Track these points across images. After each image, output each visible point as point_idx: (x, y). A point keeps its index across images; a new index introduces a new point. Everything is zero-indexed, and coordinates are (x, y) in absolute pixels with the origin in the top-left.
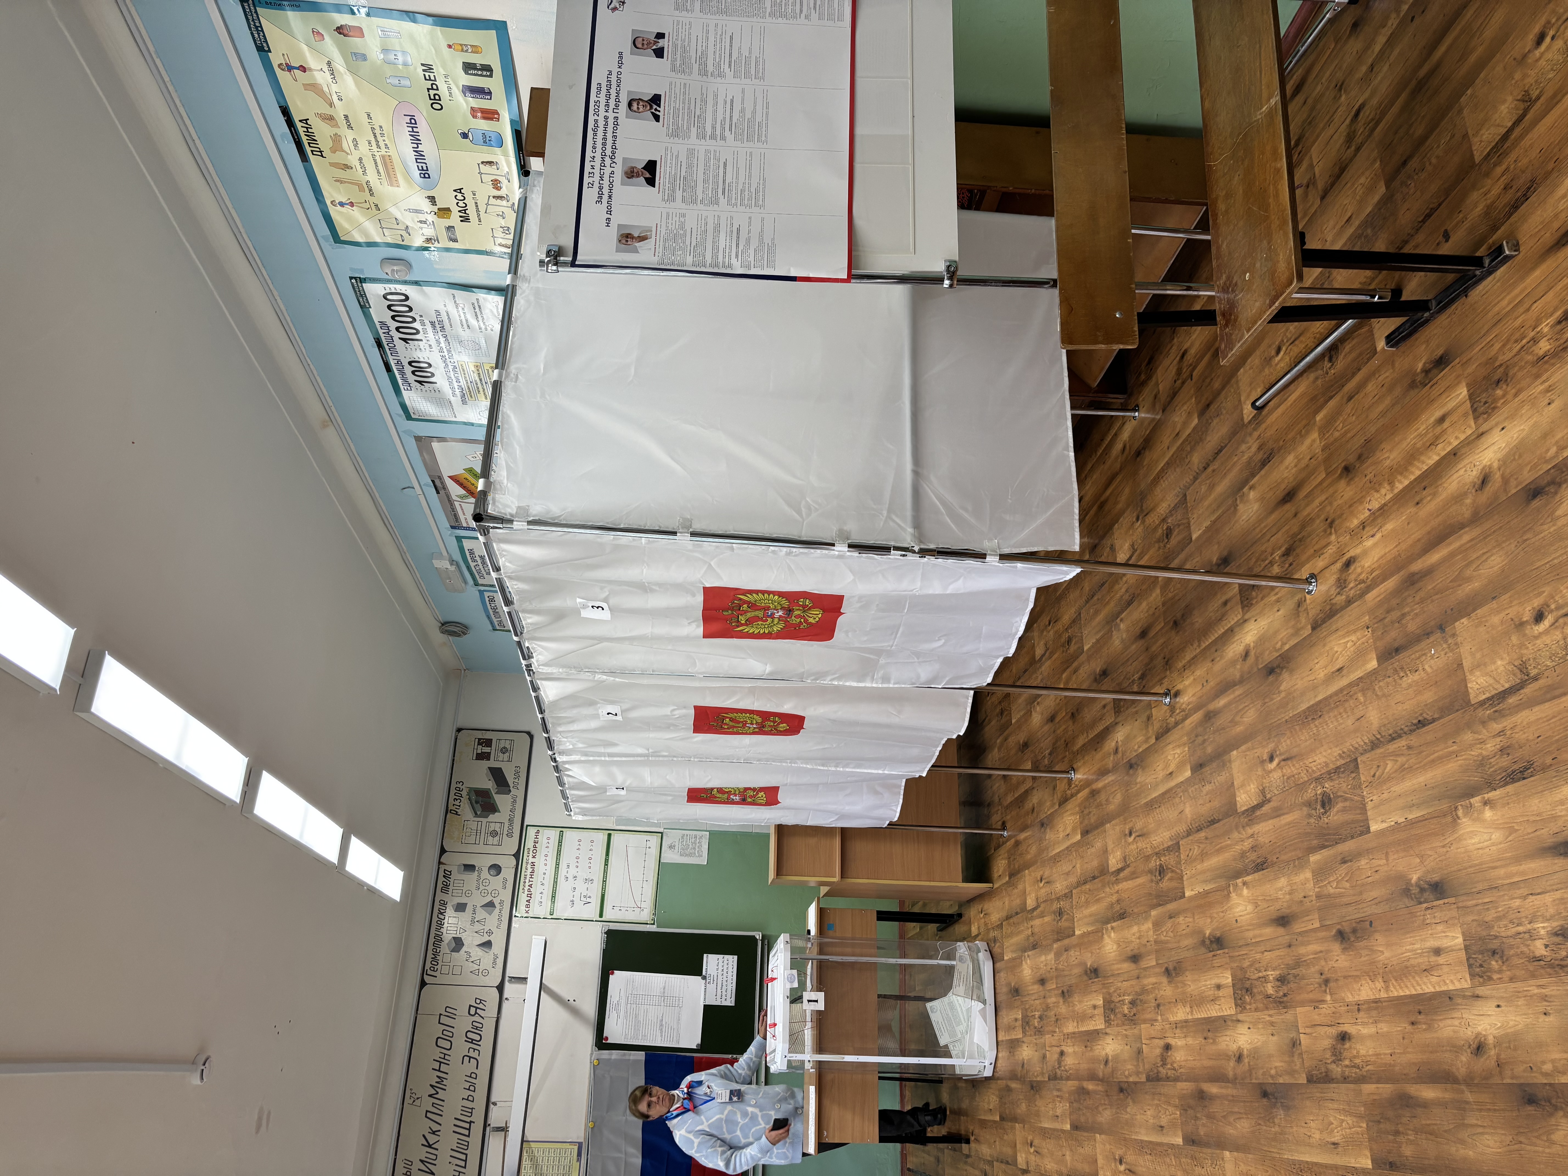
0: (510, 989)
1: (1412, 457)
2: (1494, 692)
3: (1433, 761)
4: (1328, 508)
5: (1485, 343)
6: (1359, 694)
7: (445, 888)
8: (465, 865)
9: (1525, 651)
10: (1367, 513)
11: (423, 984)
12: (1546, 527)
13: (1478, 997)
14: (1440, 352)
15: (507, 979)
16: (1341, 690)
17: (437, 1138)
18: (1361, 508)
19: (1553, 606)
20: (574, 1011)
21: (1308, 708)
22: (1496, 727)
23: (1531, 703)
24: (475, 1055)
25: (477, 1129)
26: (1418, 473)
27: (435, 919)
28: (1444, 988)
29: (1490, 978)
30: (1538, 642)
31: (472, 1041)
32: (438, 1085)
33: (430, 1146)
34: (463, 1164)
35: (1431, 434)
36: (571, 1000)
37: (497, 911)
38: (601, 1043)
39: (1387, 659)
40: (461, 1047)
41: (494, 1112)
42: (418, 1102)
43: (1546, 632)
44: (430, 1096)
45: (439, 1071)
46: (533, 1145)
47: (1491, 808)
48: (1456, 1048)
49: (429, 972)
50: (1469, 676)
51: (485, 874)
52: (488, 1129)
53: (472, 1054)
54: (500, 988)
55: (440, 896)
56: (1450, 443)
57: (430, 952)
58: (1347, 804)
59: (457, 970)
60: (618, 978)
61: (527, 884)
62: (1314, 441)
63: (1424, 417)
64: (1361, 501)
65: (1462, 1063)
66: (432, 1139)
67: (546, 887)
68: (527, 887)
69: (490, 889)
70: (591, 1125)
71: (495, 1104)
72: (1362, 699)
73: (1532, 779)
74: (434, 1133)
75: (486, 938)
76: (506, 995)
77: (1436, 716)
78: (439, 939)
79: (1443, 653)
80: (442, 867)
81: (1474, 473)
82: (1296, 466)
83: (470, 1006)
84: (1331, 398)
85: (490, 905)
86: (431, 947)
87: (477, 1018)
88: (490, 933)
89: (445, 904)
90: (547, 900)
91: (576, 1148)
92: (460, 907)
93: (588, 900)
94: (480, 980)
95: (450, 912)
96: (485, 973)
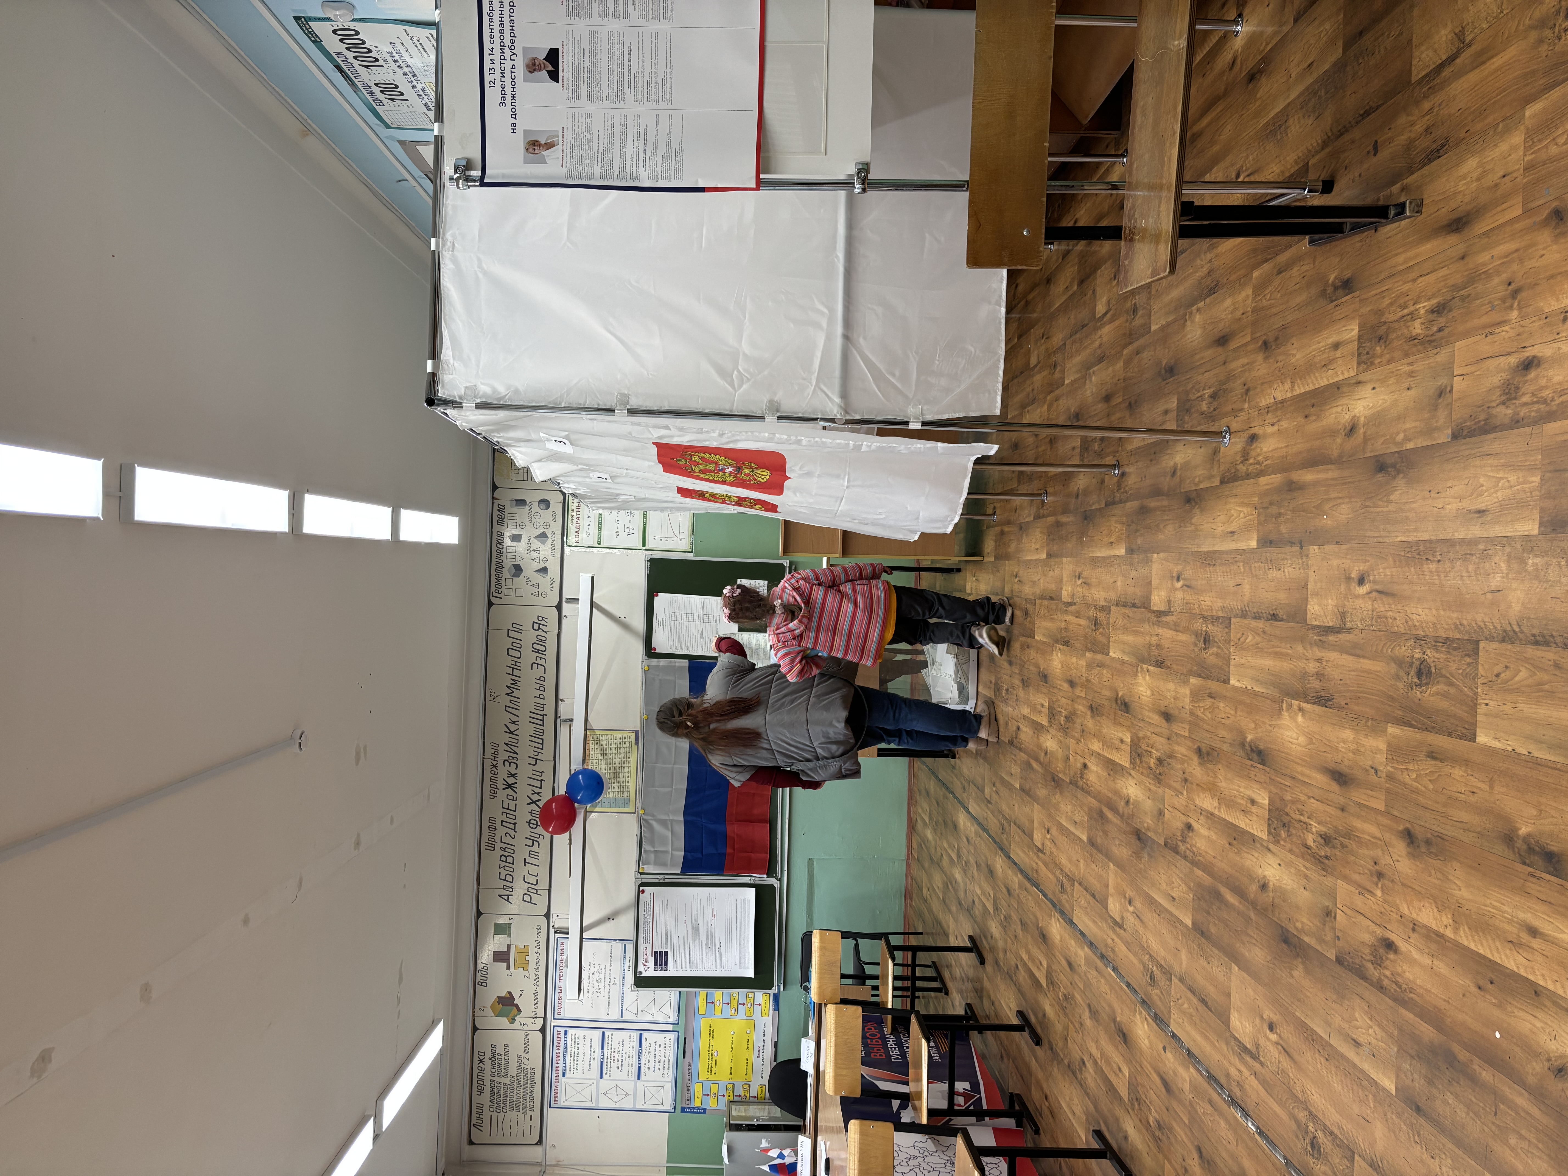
0: (566, 608)
1: (1310, 368)
2: (1321, 624)
3: (1276, 653)
4: (1247, 374)
5: (1379, 291)
6: (1241, 564)
7: (501, 522)
8: (517, 500)
9: (1347, 603)
10: (1272, 401)
11: (490, 604)
12: (1381, 503)
13: (1269, 850)
14: (1347, 274)
15: (564, 600)
16: (1230, 552)
17: (517, 727)
18: (1269, 391)
19: (1372, 578)
20: (625, 626)
21: (1208, 552)
22: (1318, 653)
23: (1343, 650)
24: (542, 662)
25: (550, 720)
26: (1311, 387)
27: (494, 548)
28: (1252, 831)
29: (1278, 842)
30: (1357, 601)
31: (538, 651)
32: (513, 686)
33: (511, 733)
34: (540, 746)
35: (1326, 356)
36: (622, 617)
37: (549, 541)
38: (650, 652)
39: (1263, 546)
40: (529, 656)
41: (562, 707)
42: (497, 699)
43: (1363, 596)
44: (508, 694)
45: (512, 675)
46: (597, 732)
47: (1303, 715)
48: (1251, 878)
49: (495, 594)
50: (1310, 599)
51: (536, 508)
52: (559, 720)
53: (539, 661)
54: (559, 607)
55: (496, 528)
56: (1338, 375)
57: (493, 580)
58: (1220, 651)
59: (519, 593)
60: (662, 600)
61: (575, 517)
62: (1247, 296)
63: (1325, 334)
64: (1270, 383)
65: (1253, 889)
66: (513, 727)
67: (592, 519)
68: (575, 520)
69: (541, 521)
70: (645, 717)
71: (562, 701)
72: (1242, 570)
73: (1330, 710)
74: (514, 723)
75: (542, 565)
76: (564, 614)
77: (1285, 617)
78: (500, 566)
79: (1298, 567)
80: (496, 502)
81: (1347, 417)
82: (1232, 313)
83: (534, 623)
84: (1266, 260)
85: (543, 536)
86: (493, 573)
87: (540, 632)
88: (545, 560)
89: (501, 535)
90: (594, 531)
91: (634, 735)
92: (516, 538)
93: (632, 531)
94: (540, 601)
95: (507, 542)
96: (545, 595)
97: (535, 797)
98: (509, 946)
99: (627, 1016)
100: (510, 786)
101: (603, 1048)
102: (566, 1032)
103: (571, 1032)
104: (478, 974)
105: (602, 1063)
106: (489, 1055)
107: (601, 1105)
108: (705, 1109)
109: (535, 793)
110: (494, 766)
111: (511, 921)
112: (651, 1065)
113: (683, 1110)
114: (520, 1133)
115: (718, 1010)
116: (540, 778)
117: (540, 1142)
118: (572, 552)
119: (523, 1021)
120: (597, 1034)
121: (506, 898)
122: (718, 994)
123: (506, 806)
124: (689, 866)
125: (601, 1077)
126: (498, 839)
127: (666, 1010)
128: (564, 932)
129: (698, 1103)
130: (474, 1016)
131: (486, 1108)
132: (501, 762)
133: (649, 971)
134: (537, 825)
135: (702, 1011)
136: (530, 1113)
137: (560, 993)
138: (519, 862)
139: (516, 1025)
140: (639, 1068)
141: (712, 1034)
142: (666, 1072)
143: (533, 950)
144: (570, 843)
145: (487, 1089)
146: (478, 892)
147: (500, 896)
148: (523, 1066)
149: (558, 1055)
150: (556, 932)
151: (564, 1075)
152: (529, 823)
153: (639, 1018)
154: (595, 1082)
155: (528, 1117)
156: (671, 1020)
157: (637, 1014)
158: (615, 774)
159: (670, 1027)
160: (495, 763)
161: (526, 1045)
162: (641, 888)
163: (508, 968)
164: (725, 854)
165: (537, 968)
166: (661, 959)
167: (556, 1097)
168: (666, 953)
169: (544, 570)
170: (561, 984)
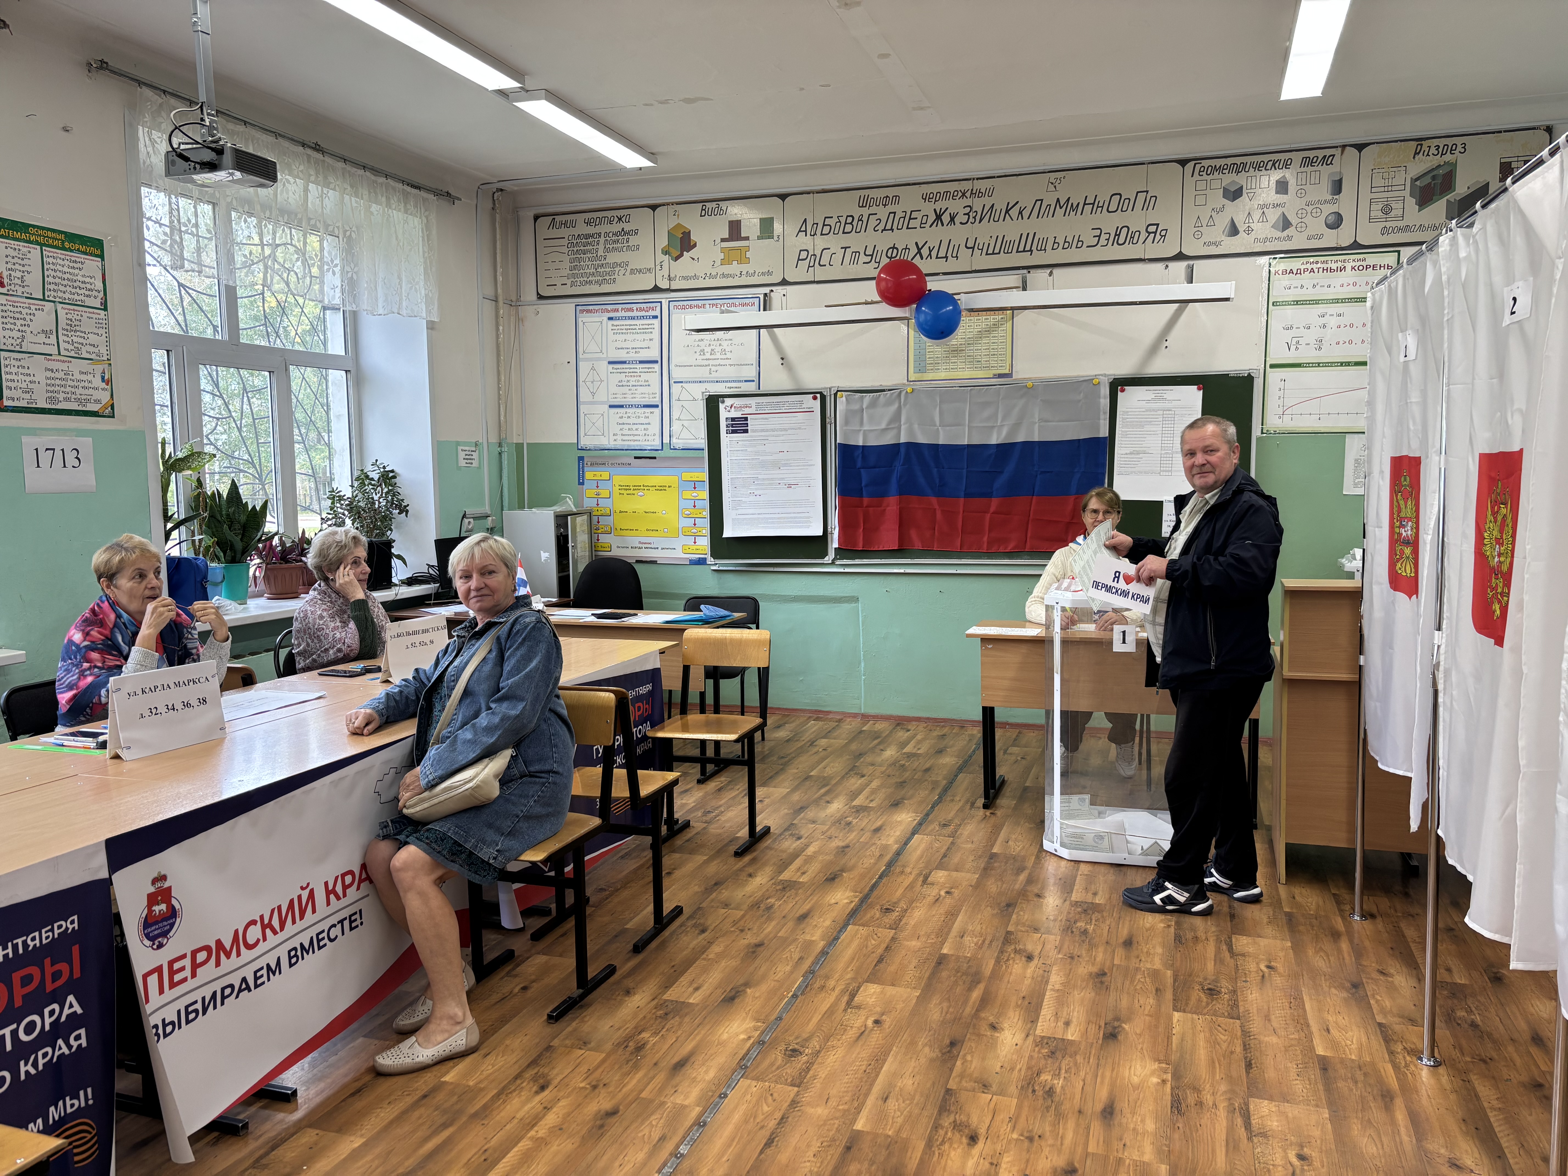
0: (1179, 267)
7: (1307, 162)
8: (1340, 181)
11: (1183, 162)
15: (1191, 262)
17: (1015, 218)
20: (1154, 349)
24: (1103, 241)
25: (1025, 259)
27: (1266, 158)
31: (1117, 235)
32: (1068, 207)
33: (1007, 211)
34: (990, 251)
36: (1167, 344)
37: (1277, 234)
38: (1118, 385)
40: (1110, 223)
41: (1043, 274)
42: (1051, 187)
44: (1058, 200)
45: (1085, 204)
46: (1010, 324)
49: (1198, 166)
51: (1329, 209)
52: (1025, 271)
53: (1104, 237)
54: (1180, 257)
55: (1297, 157)
57: (1222, 162)
59: (1200, 200)
60: (1193, 396)
61: (1314, 266)
66: (1014, 212)
67: (1310, 291)
68: (1309, 267)
69: (1308, 219)
70: (1030, 384)
71: (1051, 274)
74: (1020, 213)
75: (1241, 227)
76: (1172, 265)
78: (1239, 169)
80: (1337, 151)
83: (1158, 225)
85: (1286, 224)
86: (1230, 161)
87: (1144, 235)
88: (1249, 231)
89: (1286, 166)
90: (1291, 295)
91: (1007, 371)
92: (1282, 187)
93: (1293, 348)
94: (1189, 230)
95: (1276, 175)
96: (1197, 235)
97: (925, 252)
98: (747, 238)
99: (676, 388)
100: (939, 217)
101: (641, 362)
102: (655, 317)
103: (656, 322)
104: (714, 205)
105: (624, 362)
106: (627, 227)
107: (581, 364)
108: (583, 484)
109: (930, 251)
110: (964, 195)
111: (776, 238)
112: (625, 420)
113: (581, 459)
114: (548, 274)
115: (688, 494)
116: (949, 255)
117: (541, 297)
118: (1261, 267)
119: (665, 265)
120: (654, 354)
121: (803, 229)
122: (704, 494)
123: (914, 215)
124: (846, 452)
125: (610, 363)
126: (873, 209)
127: (685, 434)
128: (766, 305)
129: (589, 475)
130: (668, 204)
131: (572, 231)
132: (968, 202)
133: (725, 413)
134: (891, 258)
135: (686, 476)
136: (569, 282)
137: (698, 307)
138: (845, 240)
139: (661, 257)
140: (622, 406)
141: (662, 488)
142: (619, 438)
143: (744, 268)
144: (867, 303)
145: (590, 230)
146: (808, 193)
147: (805, 220)
148: (617, 269)
149: (631, 310)
150: (765, 295)
151: (610, 319)
152: (894, 248)
153: (674, 402)
154: (605, 356)
155: (565, 280)
156: (674, 440)
157: (679, 400)
158: (956, 351)
159: (666, 440)
160: (968, 195)
161: (640, 271)
162: (818, 395)
163: (723, 240)
164: (861, 496)
165: (724, 276)
166: (739, 426)
167: (588, 311)
168: (746, 431)
169: (1234, 231)
170: (708, 306)
